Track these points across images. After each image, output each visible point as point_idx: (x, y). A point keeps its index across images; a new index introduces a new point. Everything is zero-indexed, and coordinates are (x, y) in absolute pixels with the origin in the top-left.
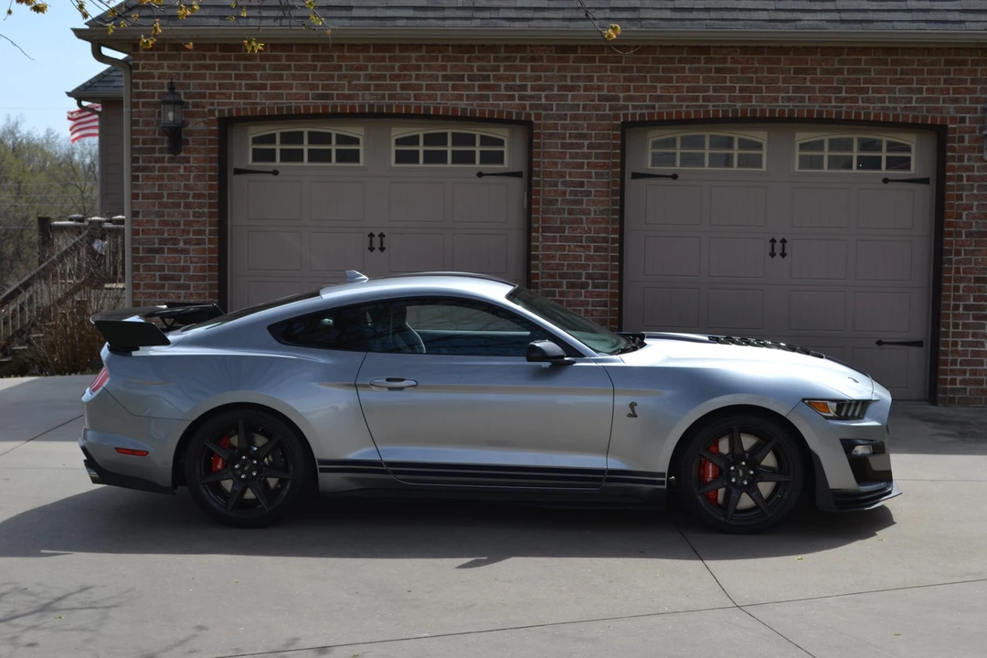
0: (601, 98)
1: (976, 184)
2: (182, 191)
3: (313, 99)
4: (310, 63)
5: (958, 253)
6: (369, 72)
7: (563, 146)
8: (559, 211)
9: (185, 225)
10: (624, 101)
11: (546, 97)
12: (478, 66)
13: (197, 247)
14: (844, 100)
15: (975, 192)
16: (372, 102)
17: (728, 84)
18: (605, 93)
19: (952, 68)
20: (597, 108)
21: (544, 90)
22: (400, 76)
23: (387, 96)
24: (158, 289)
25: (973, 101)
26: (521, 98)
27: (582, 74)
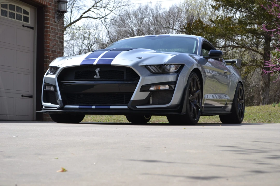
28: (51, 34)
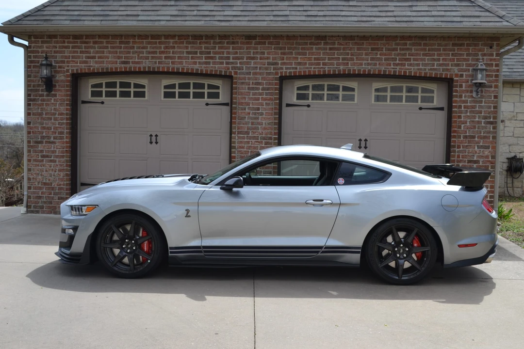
0: (269, 64)
1: (469, 110)
2: (53, 111)
3: (119, 64)
4: (118, 45)
5: (459, 147)
6: (148, 50)
7: (249, 88)
8: (247, 123)
9: (54, 129)
10: (281, 65)
11: (240, 63)
12: (205, 46)
13: (60, 140)
14: (397, 65)
15: (468, 114)
16: (150, 65)
17: (336, 56)
18: (271, 61)
19: (456, 48)
20: (266, 69)
21: (239, 59)
22: (164, 52)
23: (157, 62)
24: (40, 162)
25: (468, 65)
26: (227, 63)
27: (259, 51)
28: (462, 115)
